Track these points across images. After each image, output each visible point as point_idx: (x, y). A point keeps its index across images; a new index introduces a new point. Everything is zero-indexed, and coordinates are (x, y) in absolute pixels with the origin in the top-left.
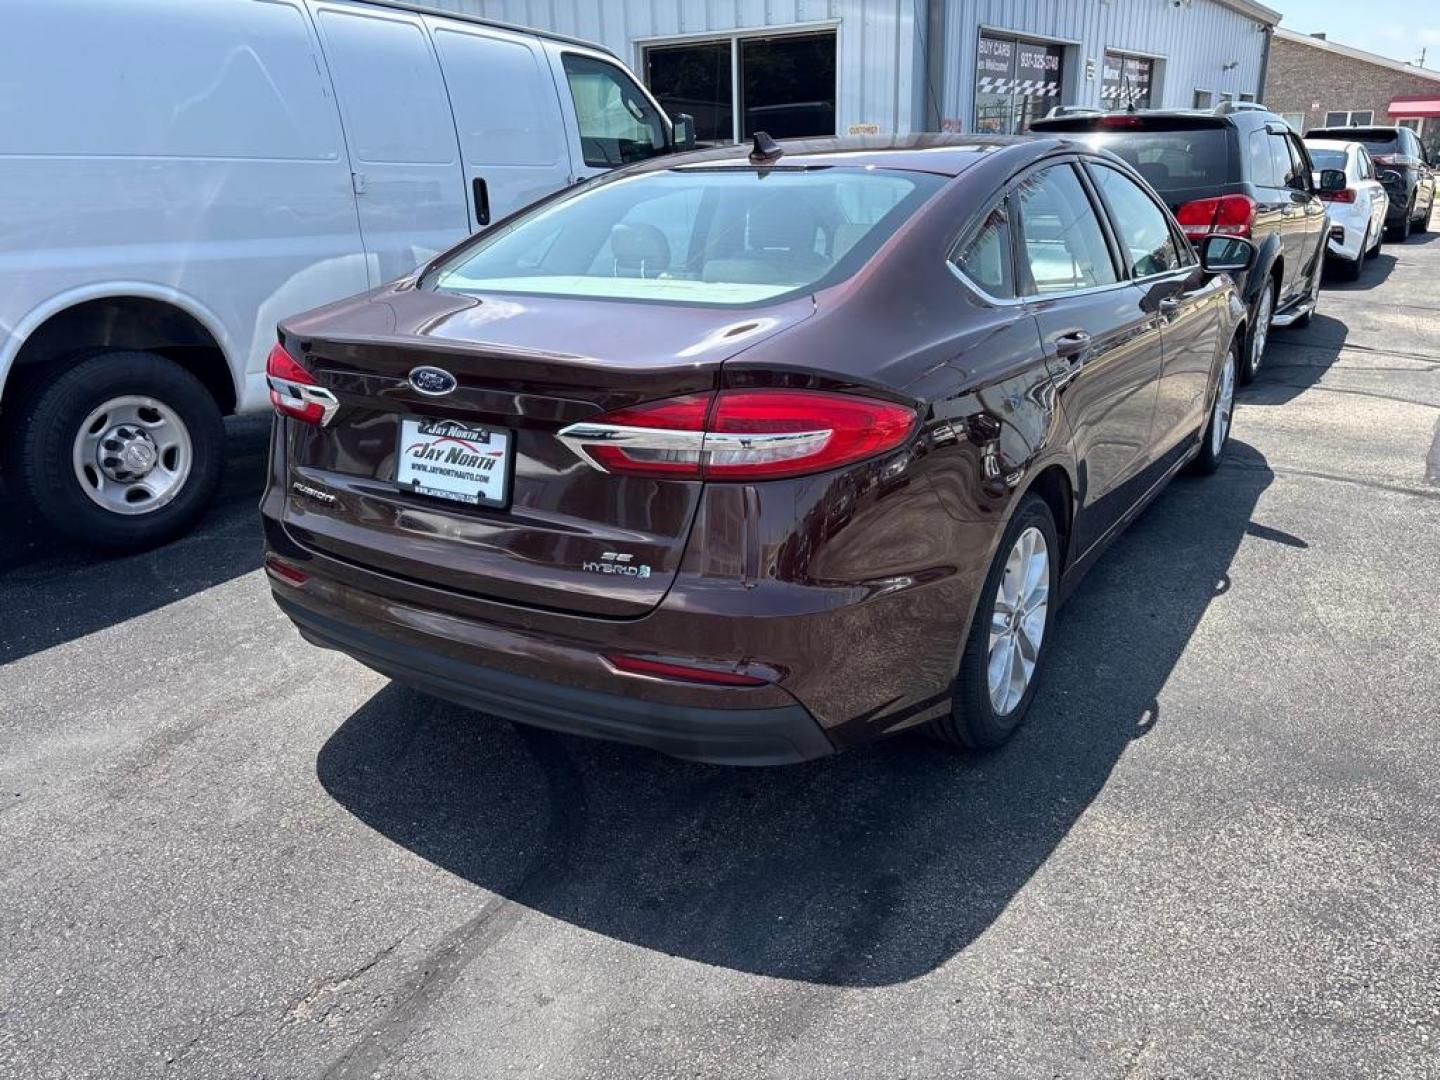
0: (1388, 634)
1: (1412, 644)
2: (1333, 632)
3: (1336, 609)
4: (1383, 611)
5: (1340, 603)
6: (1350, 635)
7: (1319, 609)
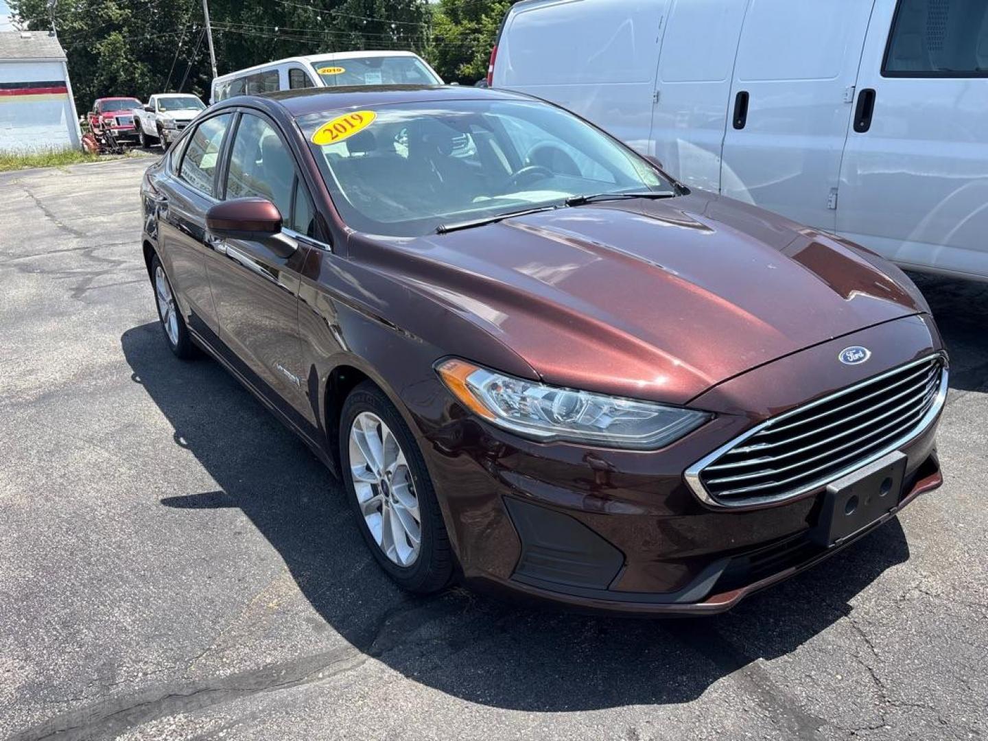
0: (53, 460)
1: (36, 461)
2: (87, 445)
3: (96, 460)
4: (65, 474)
5: (96, 465)
6: (76, 447)
7: (106, 455)
